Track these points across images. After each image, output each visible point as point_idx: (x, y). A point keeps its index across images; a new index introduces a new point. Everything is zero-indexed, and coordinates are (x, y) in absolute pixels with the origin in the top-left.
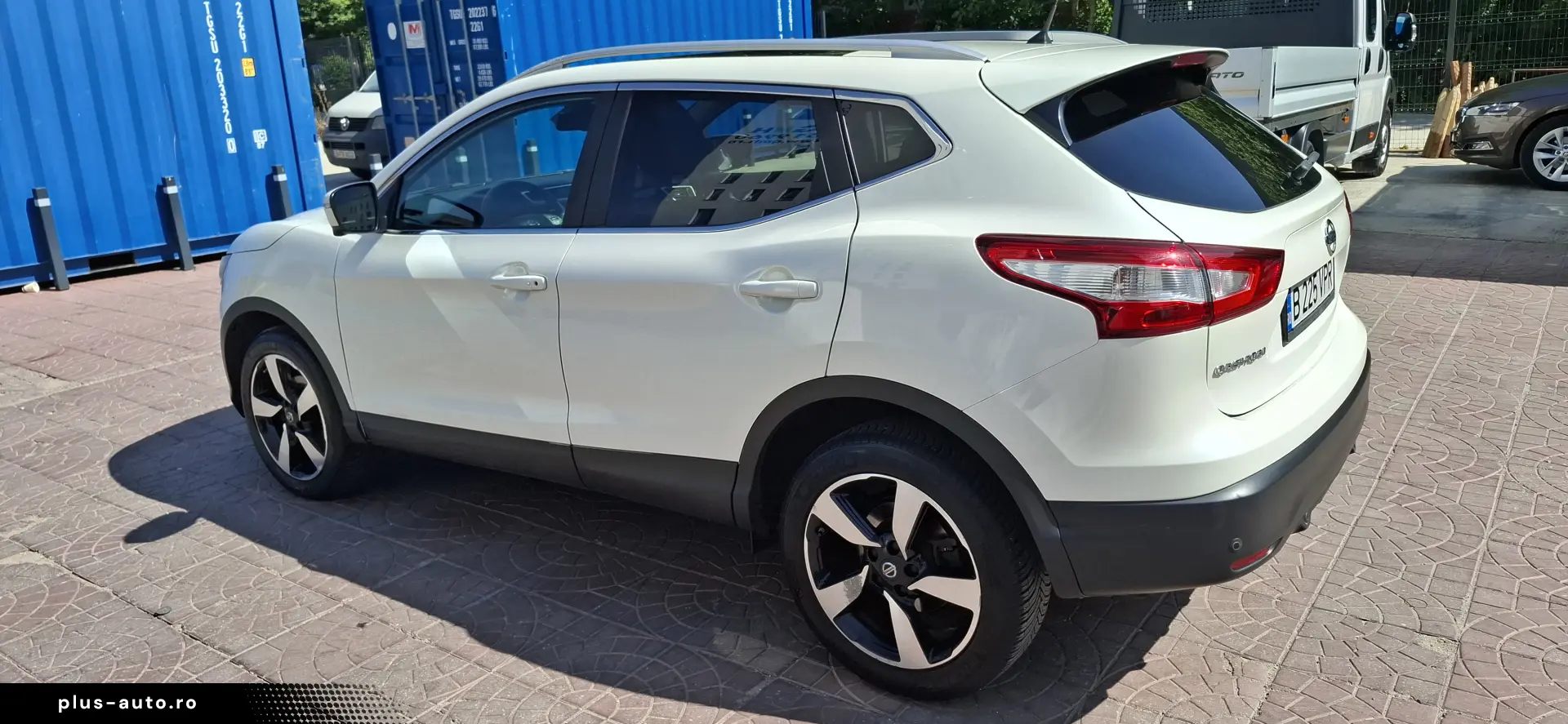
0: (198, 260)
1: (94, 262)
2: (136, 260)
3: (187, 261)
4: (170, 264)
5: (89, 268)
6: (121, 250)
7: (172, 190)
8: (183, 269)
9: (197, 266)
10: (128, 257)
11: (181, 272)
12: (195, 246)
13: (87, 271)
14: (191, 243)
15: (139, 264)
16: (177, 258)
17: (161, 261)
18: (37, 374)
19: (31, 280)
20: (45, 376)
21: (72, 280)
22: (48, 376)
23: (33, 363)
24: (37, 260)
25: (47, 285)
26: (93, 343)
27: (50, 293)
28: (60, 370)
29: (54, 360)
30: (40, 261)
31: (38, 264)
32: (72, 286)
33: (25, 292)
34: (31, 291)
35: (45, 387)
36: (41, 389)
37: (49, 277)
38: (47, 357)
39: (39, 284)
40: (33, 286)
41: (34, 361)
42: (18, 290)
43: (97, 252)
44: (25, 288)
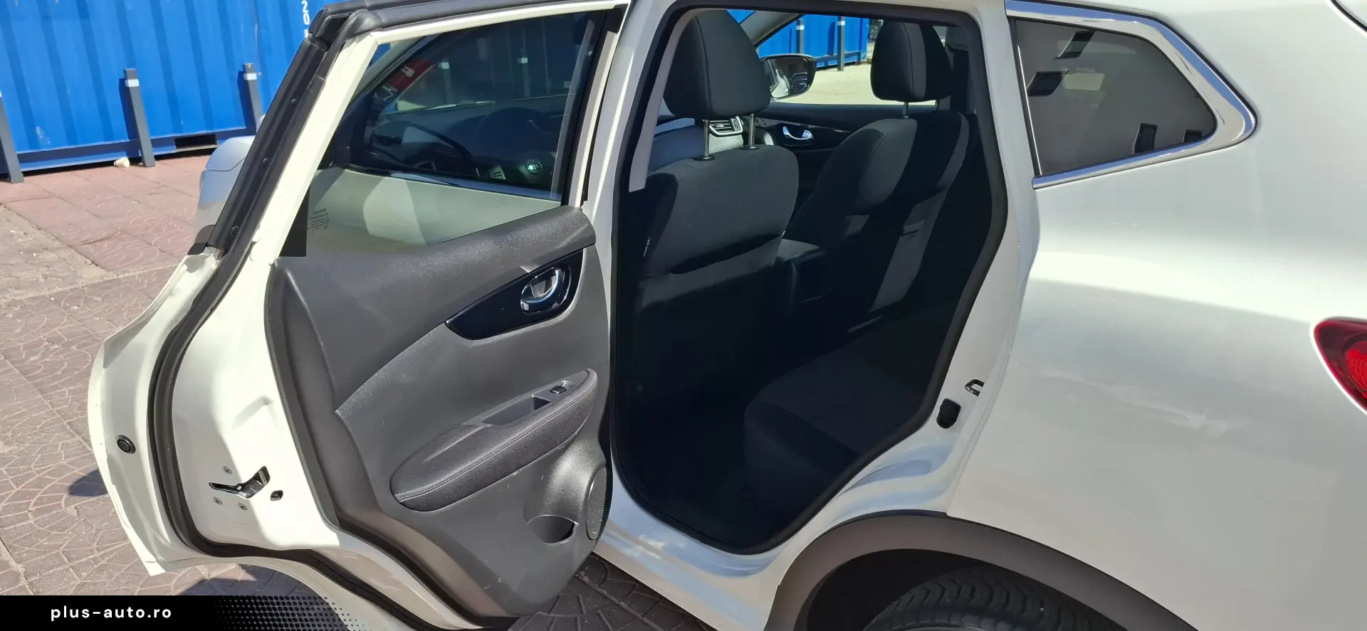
1: (180, 142)
2: (218, 142)
5: (174, 147)
6: (204, 132)
7: (251, 77)
10: (210, 139)
13: (173, 149)
18: (84, 259)
19: (123, 156)
20: (90, 262)
21: (158, 158)
22: (93, 262)
23: (86, 246)
24: (127, 138)
25: (136, 161)
26: (147, 229)
27: (137, 170)
28: (105, 257)
29: (106, 244)
30: (129, 138)
31: (129, 140)
32: (158, 163)
33: (117, 166)
34: (122, 166)
35: (84, 276)
36: (80, 278)
37: (138, 154)
38: (102, 240)
39: (129, 159)
40: (124, 161)
41: (88, 243)
42: (111, 164)
43: (181, 132)
44: (117, 163)
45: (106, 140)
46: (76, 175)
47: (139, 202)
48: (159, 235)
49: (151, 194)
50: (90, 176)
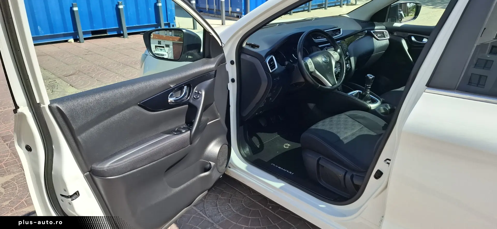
0: (129, 34)
1: (93, 33)
2: (108, 33)
3: (126, 34)
4: (120, 35)
5: (91, 35)
6: (102, 29)
7: (121, 7)
8: (124, 37)
9: (129, 36)
10: (105, 31)
11: (123, 38)
12: (128, 29)
13: (90, 36)
14: (127, 27)
15: (108, 34)
16: (122, 33)
17: (116, 34)
18: (66, 83)
19: (71, 38)
20: (69, 85)
21: (85, 39)
22: (70, 85)
23: (66, 77)
24: (73, 31)
25: (76, 40)
26: (89, 70)
27: (77, 44)
28: (75, 83)
29: (74, 77)
30: (74, 31)
31: (73, 32)
32: (85, 41)
33: (69, 42)
34: (71, 42)
35: (69, 91)
36: (66, 92)
37: (77, 37)
38: (71, 75)
39: (74, 39)
40: (72, 40)
41: (66, 76)
42: (66, 41)
43: (94, 29)
44: (69, 41)
45: (65, 32)
46: (54, 46)
47: (82, 58)
48: (95, 73)
49: (86, 55)
50: (59, 46)
